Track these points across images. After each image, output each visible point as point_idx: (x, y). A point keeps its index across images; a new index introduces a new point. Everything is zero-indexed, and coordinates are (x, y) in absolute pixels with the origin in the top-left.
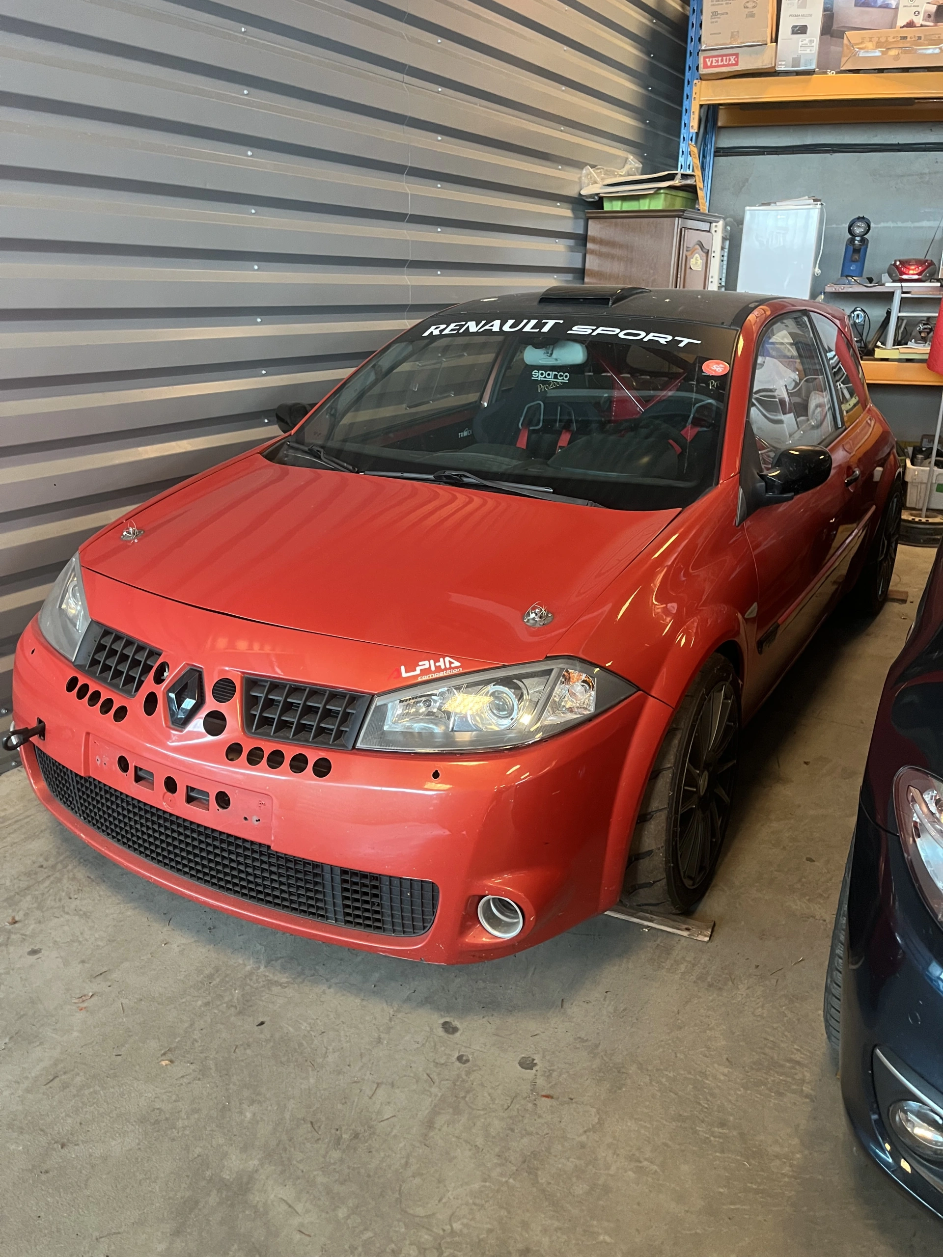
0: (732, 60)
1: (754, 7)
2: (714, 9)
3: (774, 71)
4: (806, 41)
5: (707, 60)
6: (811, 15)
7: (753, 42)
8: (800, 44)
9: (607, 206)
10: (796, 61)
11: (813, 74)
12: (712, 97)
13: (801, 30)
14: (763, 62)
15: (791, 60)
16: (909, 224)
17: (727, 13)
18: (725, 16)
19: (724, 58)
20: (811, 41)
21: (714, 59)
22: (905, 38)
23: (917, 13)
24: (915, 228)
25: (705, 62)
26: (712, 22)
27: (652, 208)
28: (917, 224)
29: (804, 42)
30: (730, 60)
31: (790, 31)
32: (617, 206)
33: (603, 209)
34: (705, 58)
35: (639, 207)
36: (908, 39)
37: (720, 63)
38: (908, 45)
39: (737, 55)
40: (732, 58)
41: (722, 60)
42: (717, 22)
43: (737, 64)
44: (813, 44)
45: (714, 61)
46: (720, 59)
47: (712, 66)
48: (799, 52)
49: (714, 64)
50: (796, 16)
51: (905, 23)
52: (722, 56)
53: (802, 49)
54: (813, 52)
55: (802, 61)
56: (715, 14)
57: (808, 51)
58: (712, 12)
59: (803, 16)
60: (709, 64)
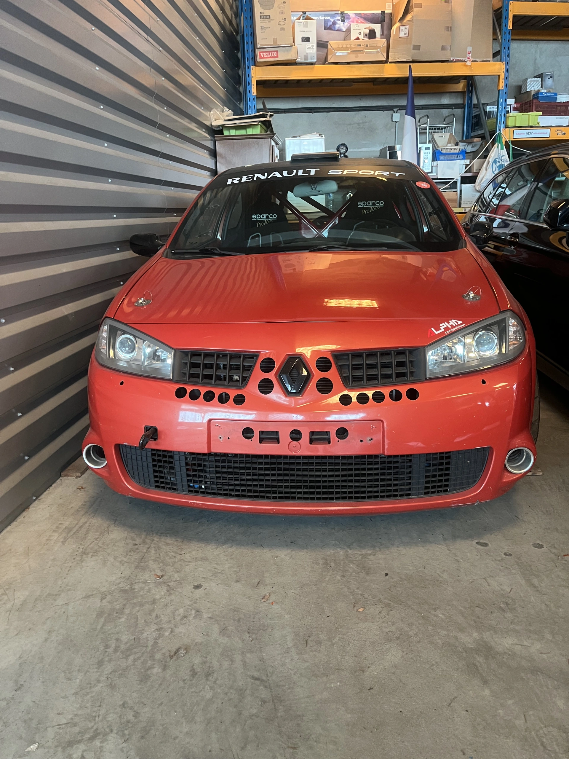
0: (275, 54)
1: (284, 25)
2: (262, 24)
3: (294, 62)
4: (310, 46)
5: (261, 54)
6: (311, 31)
7: (286, 44)
8: (307, 47)
9: (226, 133)
10: (306, 57)
11: (314, 65)
12: (262, 76)
13: (307, 39)
14: (291, 56)
15: (303, 57)
16: (356, 150)
17: (269, 28)
18: (268, 29)
19: (270, 53)
20: (313, 46)
21: (265, 53)
22: (360, 45)
23: (360, 33)
24: (359, 151)
25: (260, 55)
26: (262, 32)
27: (254, 133)
28: (360, 150)
29: (309, 46)
30: (273, 54)
31: (301, 40)
32: (233, 132)
33: (223, 134)
34: (260, 53)
35: (247, 133)
36: (362, 46)
37: (268, 56)
38: (362, 49)
39: (277, 51)
40: (275, 53)
41: (269, 54)
42: (264, 32)
43: (277, 57)
44: (314, 48)
45: (265, 55)
46: (268, 53)
47: (264, 58)
48: (307, 52)
49: (265, 56)
50: (303, 31)
51: (355, 39)
52: (269, 52)
53: (309, 50)
54: (314, 52)
55: (309, 57)
56: (263, 28)
57: (312, 52)
58: (261, 27)
59: (307, 31)
60: (262, 56)
